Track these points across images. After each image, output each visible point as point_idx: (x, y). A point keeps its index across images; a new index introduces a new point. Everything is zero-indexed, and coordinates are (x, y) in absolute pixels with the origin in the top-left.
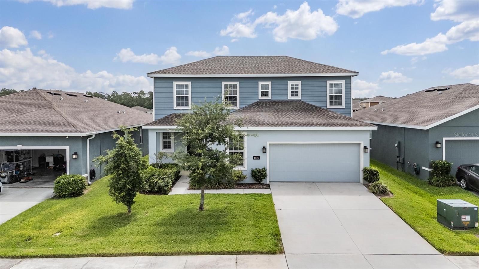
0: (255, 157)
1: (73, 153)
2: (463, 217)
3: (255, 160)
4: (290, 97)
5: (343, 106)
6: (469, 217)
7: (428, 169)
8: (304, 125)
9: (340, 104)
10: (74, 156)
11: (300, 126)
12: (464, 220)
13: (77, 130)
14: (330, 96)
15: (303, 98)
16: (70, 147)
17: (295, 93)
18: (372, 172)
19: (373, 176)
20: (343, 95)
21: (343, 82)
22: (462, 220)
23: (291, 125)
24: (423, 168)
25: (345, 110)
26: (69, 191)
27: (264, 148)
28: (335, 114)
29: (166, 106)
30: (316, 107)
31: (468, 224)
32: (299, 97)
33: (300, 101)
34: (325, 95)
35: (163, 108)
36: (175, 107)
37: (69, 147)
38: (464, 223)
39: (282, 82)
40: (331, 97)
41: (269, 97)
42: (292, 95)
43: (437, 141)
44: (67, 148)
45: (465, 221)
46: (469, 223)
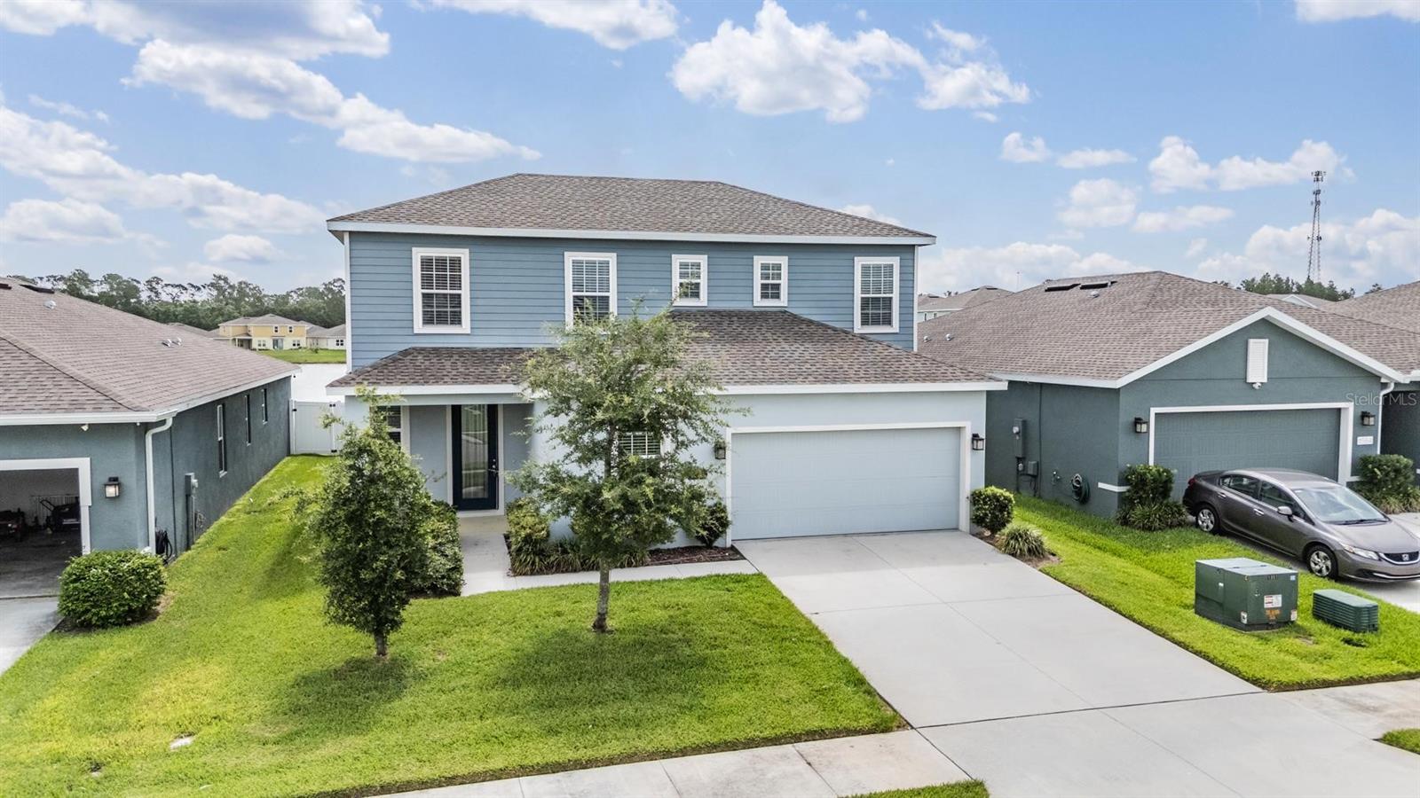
1: (106, 480)
2: (1266, 599)
4: (759, 302)
5: (895, 327)
6: (1279, 597)
7: (1116, 489)
8: (826, 380)
9: (889, 322)
10: (111, 491)
11: (817, 381)
12: (1270, 606)
13: (118, 406)
14: (862, 298)
15: (794, 304)
16: (91, 460)
17: (771, 291)
18: (998, 500)
19: (1001, 511)
20: (895, 296)
21: (895, 261)
22: (1266, 606)
23: (792, 379)
24: (1101, 485)
25: (899, 337)
26: (120, 605)
27: (719, 446)
28: (892, 350)
29: (387, 324)
30: (835, 329)
31: (1276, 616)
32: (783, 302)
33: (786, 312)
34: (849, 297)
35: (378, 332)
36: (419, 326)
37: (89, 459)
38: (1268, 612)
39: (737, 258)
40: (865, 302)
41: (703, 301)
42: (764, 296)
43: (1137, 417)
44: (82, 464)
45: (1271, 609)
46: (1278, 612)
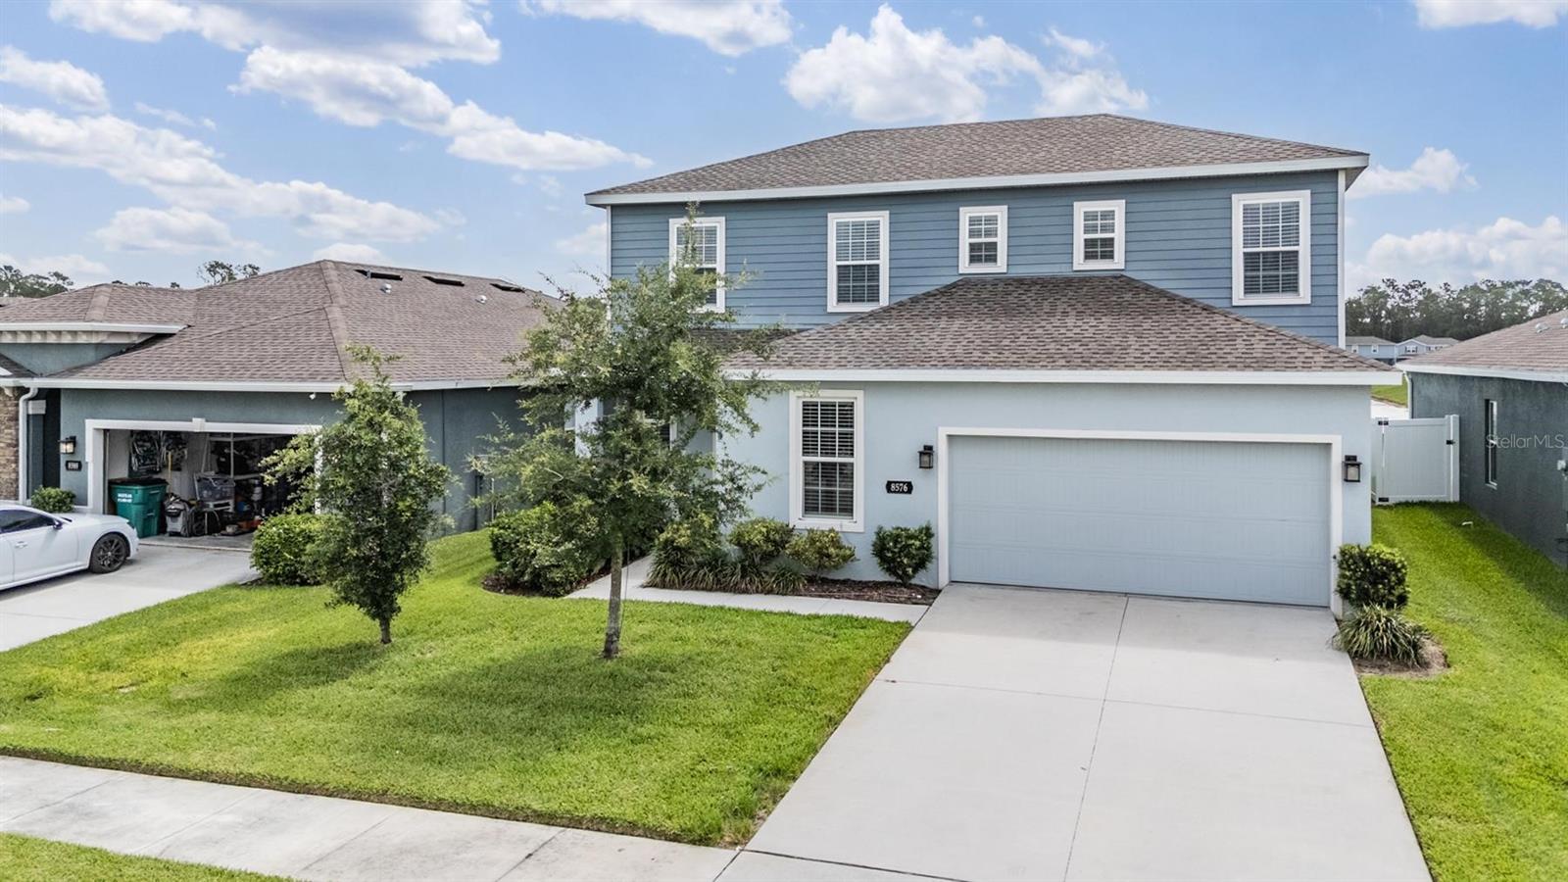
0: (895, 482)
3: (894, 495)
4: (1080, 263)
5: (1304, 295)
9: (1292, 286)
14: (1245, 254)
15: (1132, 266)
17: (1100, 248)
20: (1304, 249)
21: (1302, 197)
25: (1315, 311)
27: (928, 451)
32: (1118, 262)
33: (1122, 276)
34: (1225, 253)
39: (1050, 207)
40: (1251, 260)
41: (1000, 266)
42: (1089, 256)
